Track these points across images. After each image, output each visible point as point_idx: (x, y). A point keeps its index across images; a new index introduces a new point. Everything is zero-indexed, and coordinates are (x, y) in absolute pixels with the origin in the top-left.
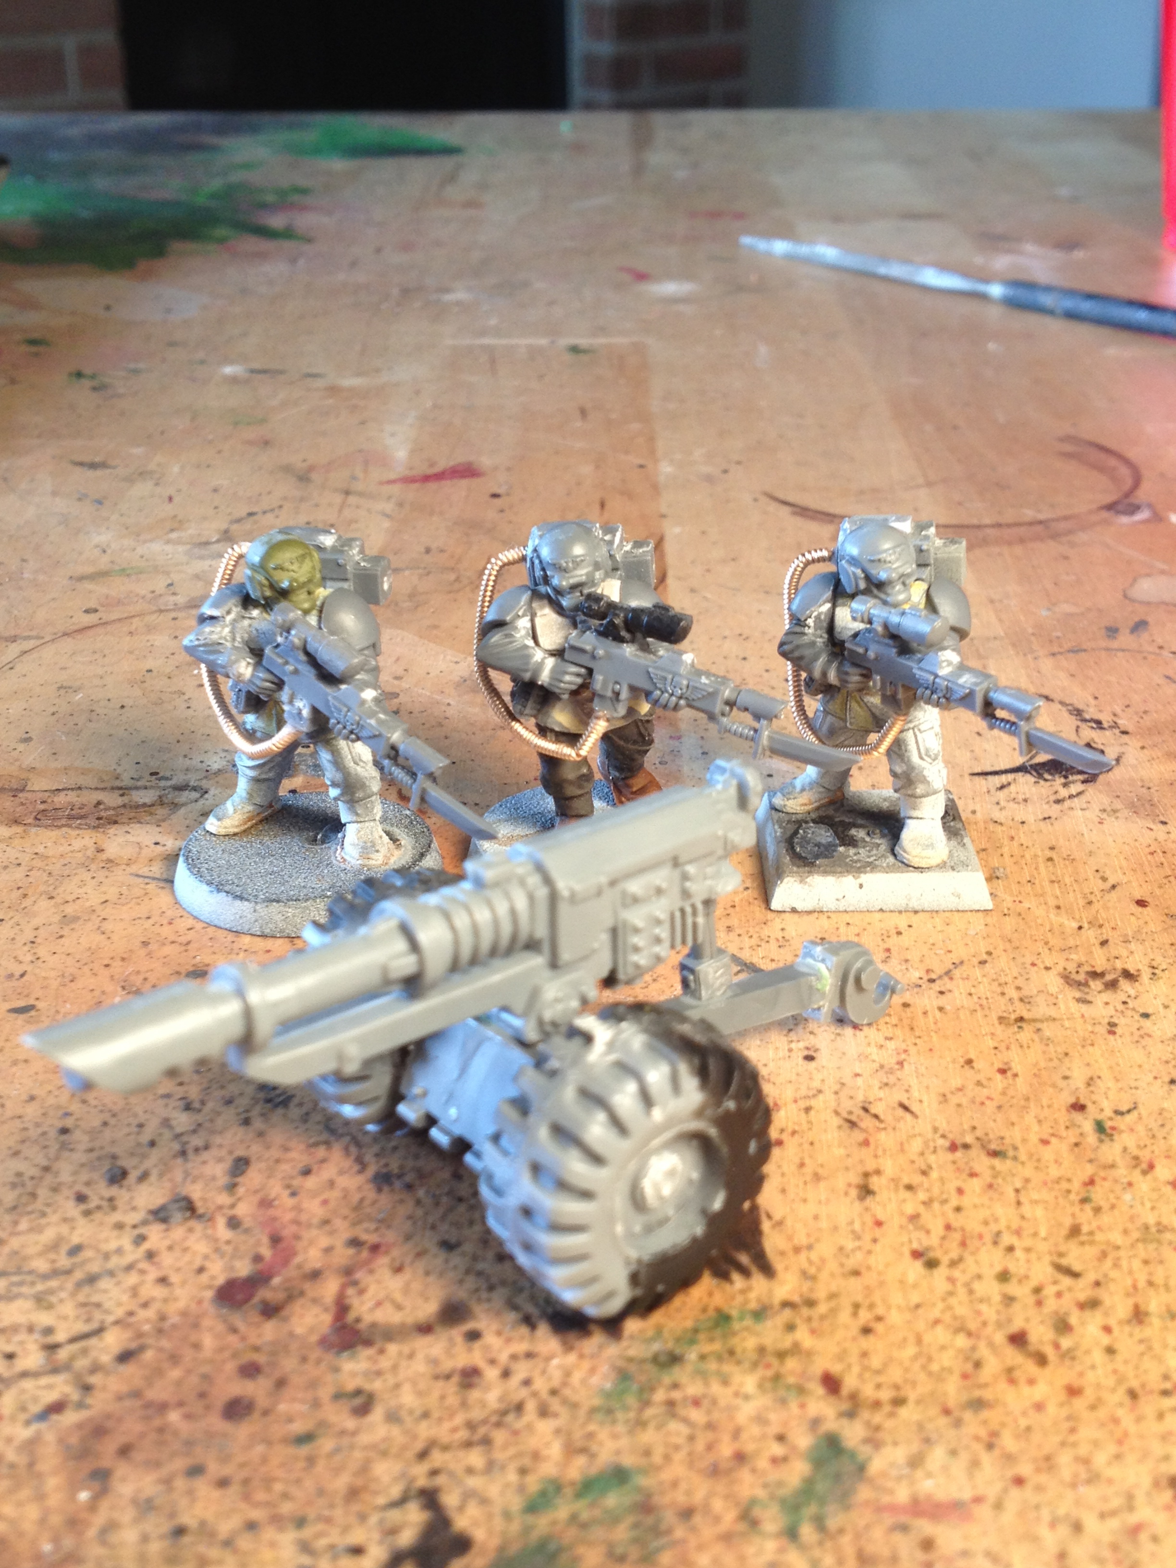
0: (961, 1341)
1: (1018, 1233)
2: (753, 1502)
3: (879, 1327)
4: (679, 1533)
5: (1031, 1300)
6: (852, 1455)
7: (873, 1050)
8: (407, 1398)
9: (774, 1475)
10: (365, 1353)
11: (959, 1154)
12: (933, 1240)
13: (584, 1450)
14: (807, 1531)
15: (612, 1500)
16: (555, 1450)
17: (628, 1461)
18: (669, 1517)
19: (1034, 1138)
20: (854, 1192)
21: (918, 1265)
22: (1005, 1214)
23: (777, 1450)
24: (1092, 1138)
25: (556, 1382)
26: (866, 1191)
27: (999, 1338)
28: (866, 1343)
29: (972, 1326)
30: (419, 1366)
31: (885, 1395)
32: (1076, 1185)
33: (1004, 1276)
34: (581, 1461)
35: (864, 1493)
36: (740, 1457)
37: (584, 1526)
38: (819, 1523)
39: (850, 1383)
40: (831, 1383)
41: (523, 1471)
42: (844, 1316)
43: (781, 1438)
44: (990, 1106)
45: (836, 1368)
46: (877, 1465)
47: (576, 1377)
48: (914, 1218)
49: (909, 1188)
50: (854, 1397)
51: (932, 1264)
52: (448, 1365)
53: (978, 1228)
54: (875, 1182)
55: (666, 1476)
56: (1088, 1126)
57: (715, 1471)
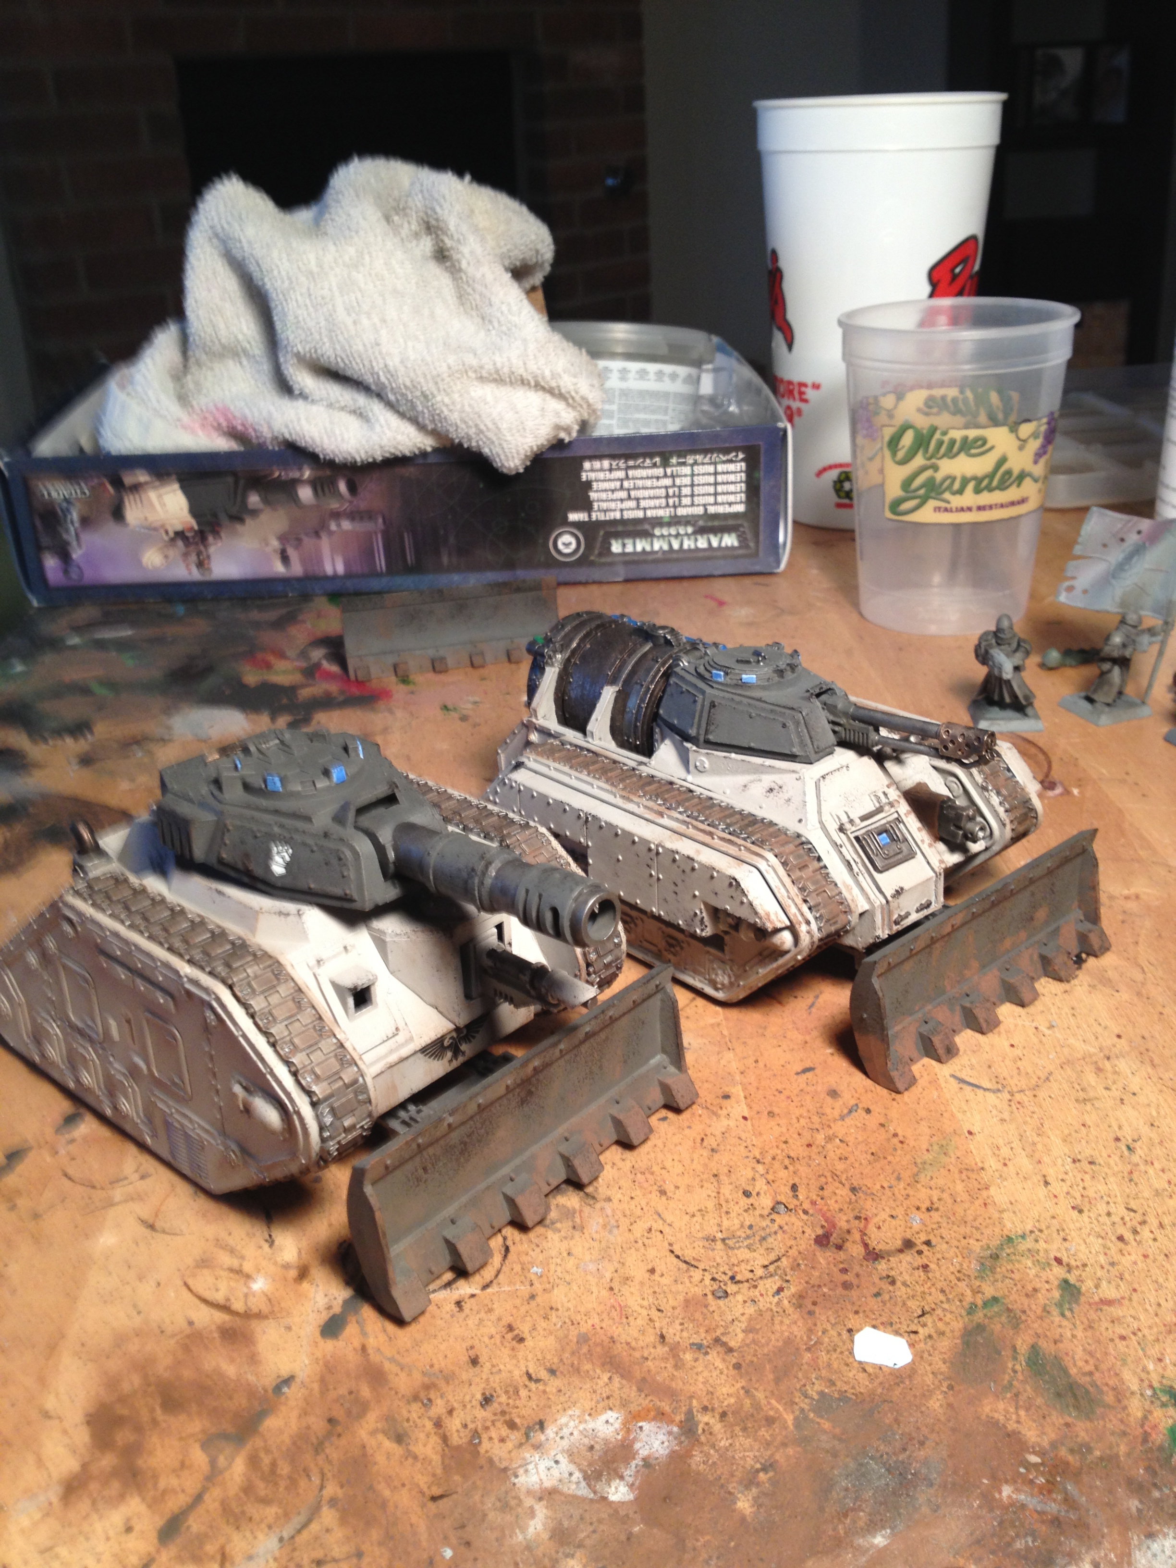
0: (1100, 1240)
1: (1109, 1196)
2: (1045, 1305)
3: (1069, 1238)
4: (1023, 1318)
5: (1121, 1222)
6: (1075, 1286)
7: (1028, 1119)
8: (906, 1277)
9: (1049, 1295)
10: (883, 1262)
11: (1078, 1164)
12: (1079, 1201)
13: (979, 1292)
14: (1067, 1313)
15: (996, 1309)
16: (968, 1293)
17: (997, 1295)
18: (1019, 1313)
19: (1105, 1155)
20: (1042, 1183)
21: (1076, 1212)
22: (1102, 1188)
23: (1047, 1286)
24: (1126, 1153)
25: (958, 1268)
26: (1046, 1183)
27: (1114, 1238)
28: (1067, 1244)
29: (1103, 1234)
30: (904, 1266)
31: (1079, 1264)
32: (1126, 1174)
33: (1109, 1214)
34: (980, 1295)
35: (1083, 1299)
36: (1035, 1290)
37: (990, 1318)
38: (1071, 1310)
39: (1065, 1260)
40: (1058, 1261)
41: (961, 1301)
42: (1055, 1235)
43: (1047, 1282)
44: (1083, 1142)
45: (1059, 1255)
46: (1083, 1289)
47: (965, 1266)
48: (1068, 1193)
49: (1063, 1180)
50: (1068, 1265)
51: (1081, 1211)
52: (916, 1265)
53: (1094, 1195)
54: (1049, 1179)
55: (1011, 1298)
56: (1124, 1148)
57: (1027, 1295)
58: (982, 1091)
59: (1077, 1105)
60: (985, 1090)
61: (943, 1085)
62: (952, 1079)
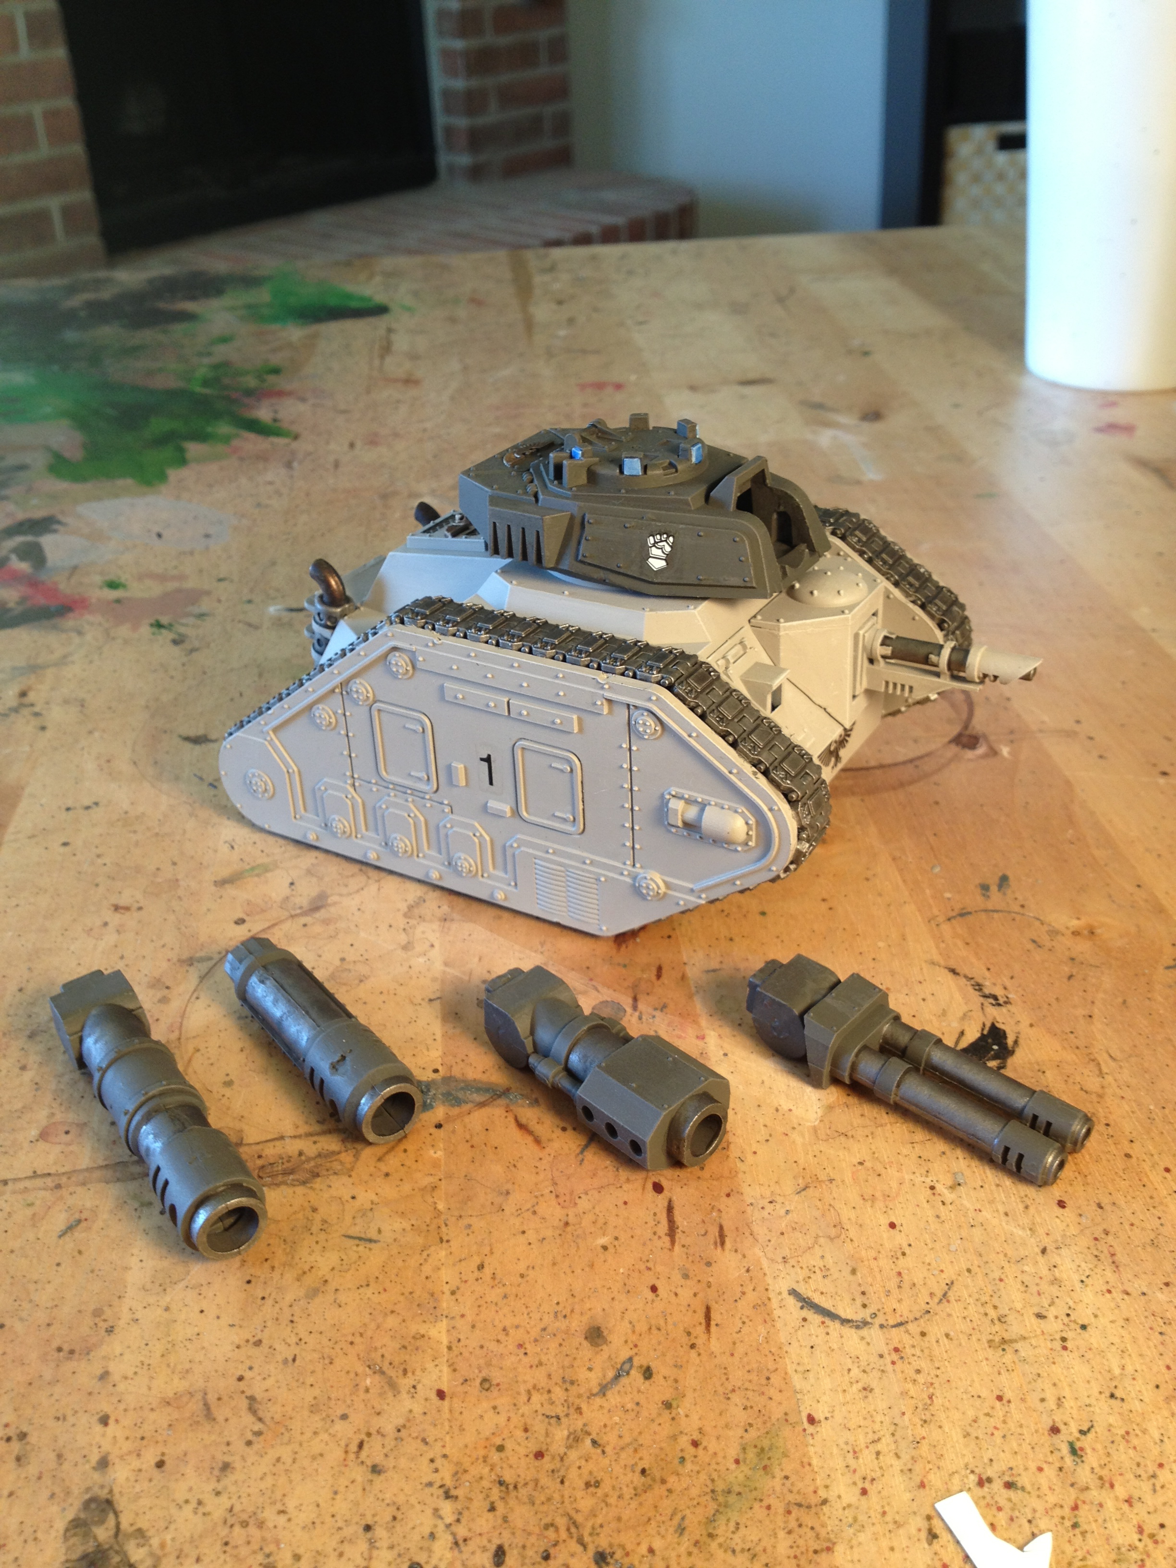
7: (910, 1386)
19: (1032, 1466)
24: (1068, 1459)
32: (1067, 1511)
44: (998, 1438)
58: (837, 1324)
59: (990, 1352)
60: (845, 1321)
61: (777, 1313)
62: (791, 1301)
